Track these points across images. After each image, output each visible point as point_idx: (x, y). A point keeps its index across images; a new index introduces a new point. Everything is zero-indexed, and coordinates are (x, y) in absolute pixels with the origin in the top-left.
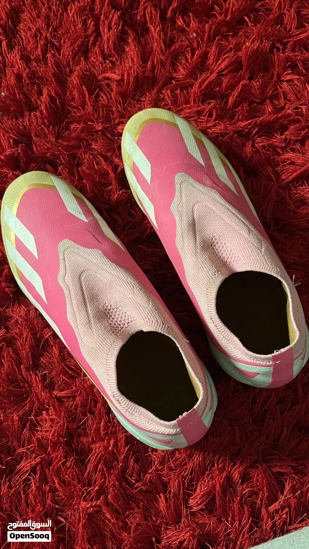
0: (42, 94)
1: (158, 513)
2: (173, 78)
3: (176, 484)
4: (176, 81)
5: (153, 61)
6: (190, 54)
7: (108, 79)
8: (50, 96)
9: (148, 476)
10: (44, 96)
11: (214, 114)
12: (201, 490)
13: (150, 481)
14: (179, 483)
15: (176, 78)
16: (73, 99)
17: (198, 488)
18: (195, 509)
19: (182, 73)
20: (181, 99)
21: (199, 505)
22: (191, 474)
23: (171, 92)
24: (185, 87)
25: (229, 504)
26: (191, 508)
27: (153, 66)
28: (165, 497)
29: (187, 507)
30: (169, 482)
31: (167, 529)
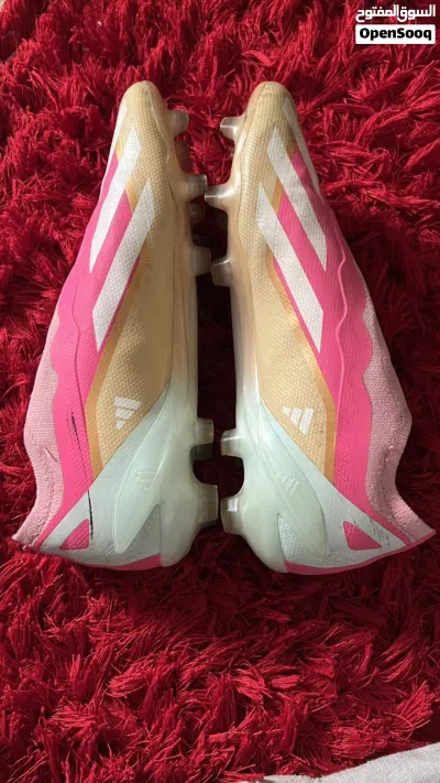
0: (155, 45)
1: (63, 678)
2: (346, 95)
3: (104, 650)
4: (348, 102)
5: (330, 59)
6: (386, 70)
7: (255, 60)
8: (165, 53)
9: (72, 625)
10: (158, 49)
11: (380, 170)
12: (133, 672)
13: (72, 632)
14: (108, 652)
15: (350, 96)
16: (196, 69)
17: (131, 669)
18: (114, 694)
19: (361, 93)
20: (345, 129)
21: (122, 691)
22: (129, 647)
23: (335, 113)
24: (358, 115)
25: (162, 707)
26: (109, 691)
27: (327, 66)
28: (82, 661)
29: (104, 687)
30: (95, 645)
31: (67, 704)
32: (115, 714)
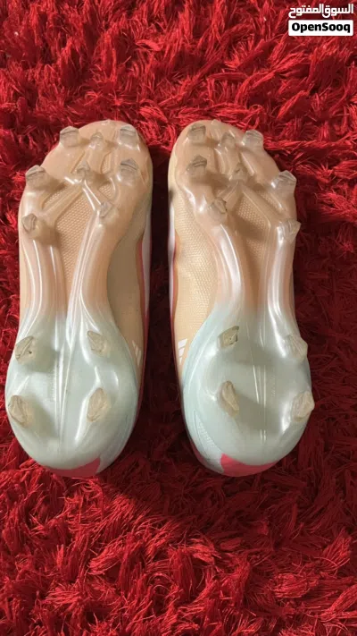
0: (64, 45)
1: (52, 565)
2: (224, 66)
3: (81, 539)
4: (226, 71)
5: (207, 39)
6: (253, 42)
7: (147, 47)
8: (73, 50)
9: (53, 521)
10: (67, 48)
11: (257, 122)
12: (107, 553)
13: (54, 528)
14: (85, 540)
15: (227, 67)
16: (100, 60)
17: (105, 551)
18: (94, 573)
19: (235, 63)
20: (225, 93)
21: (100, 569)
22: (102, 532)
23: (216, 82)
24: (235, 81)
25: (134, 578)
26: (90, 570)
27: (205, 45)
28: (65, 549)
29: (86, 568)
30: (74, 535)
31: (57, 586)
32: (97, 588)
